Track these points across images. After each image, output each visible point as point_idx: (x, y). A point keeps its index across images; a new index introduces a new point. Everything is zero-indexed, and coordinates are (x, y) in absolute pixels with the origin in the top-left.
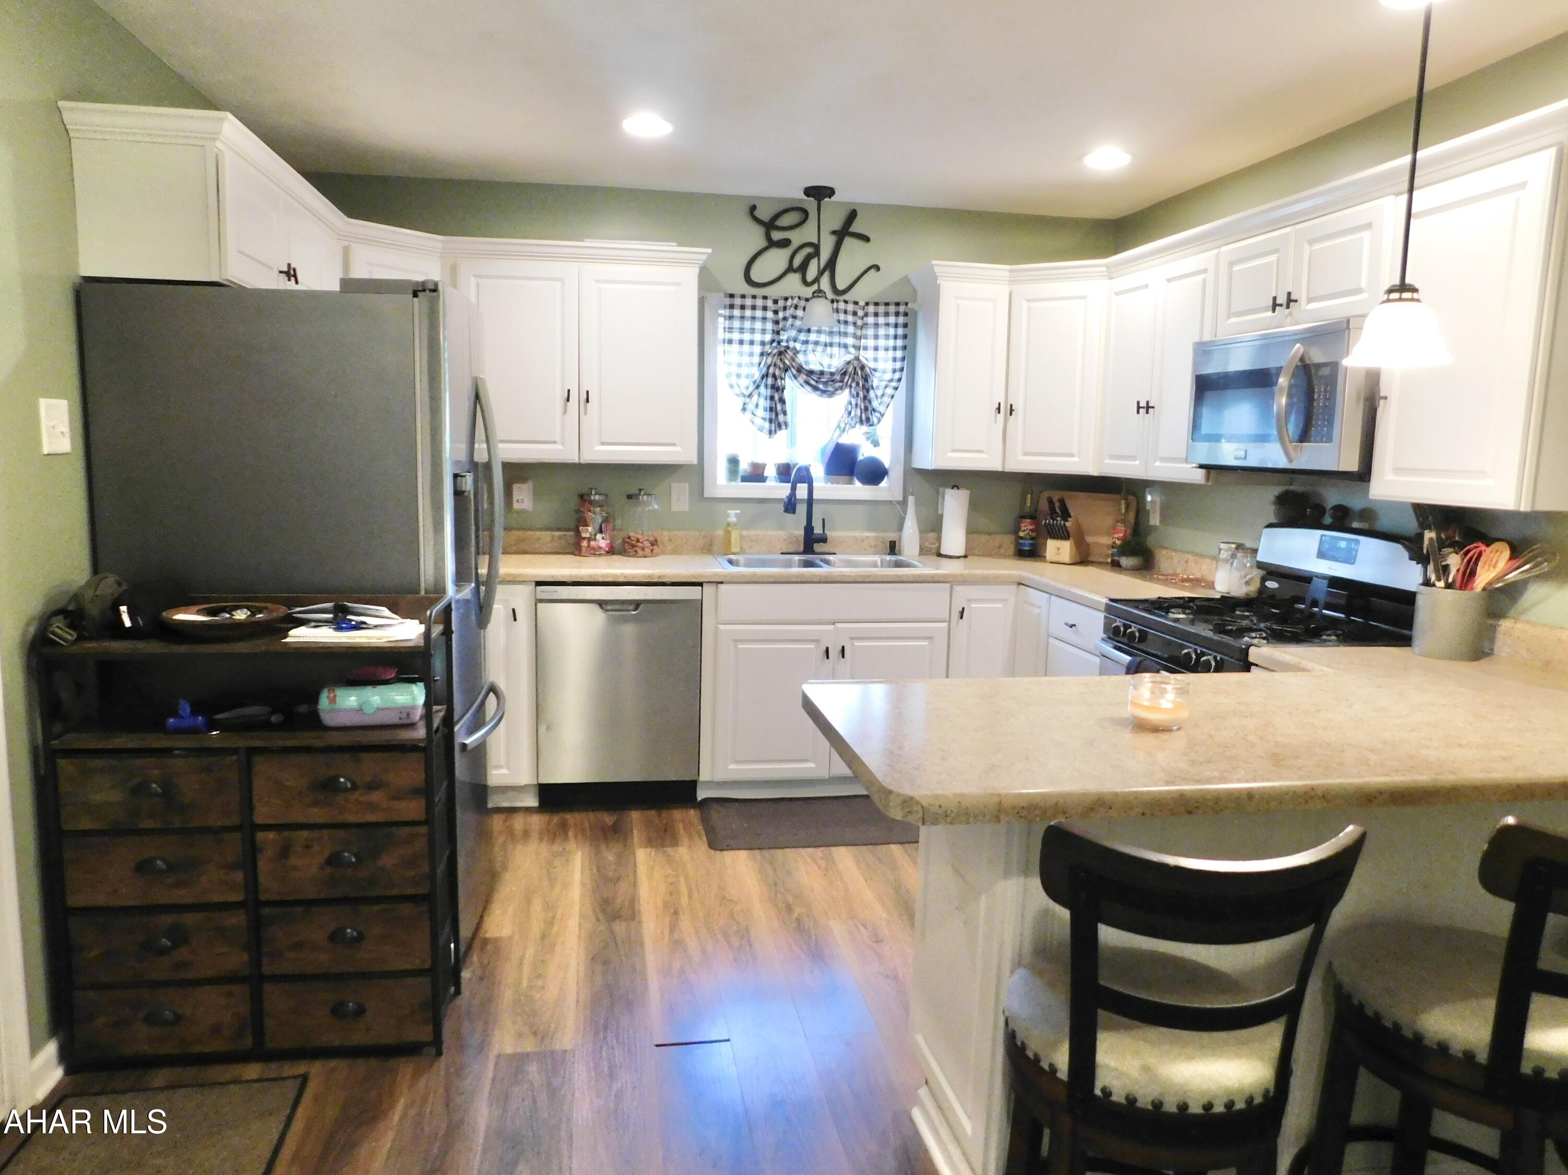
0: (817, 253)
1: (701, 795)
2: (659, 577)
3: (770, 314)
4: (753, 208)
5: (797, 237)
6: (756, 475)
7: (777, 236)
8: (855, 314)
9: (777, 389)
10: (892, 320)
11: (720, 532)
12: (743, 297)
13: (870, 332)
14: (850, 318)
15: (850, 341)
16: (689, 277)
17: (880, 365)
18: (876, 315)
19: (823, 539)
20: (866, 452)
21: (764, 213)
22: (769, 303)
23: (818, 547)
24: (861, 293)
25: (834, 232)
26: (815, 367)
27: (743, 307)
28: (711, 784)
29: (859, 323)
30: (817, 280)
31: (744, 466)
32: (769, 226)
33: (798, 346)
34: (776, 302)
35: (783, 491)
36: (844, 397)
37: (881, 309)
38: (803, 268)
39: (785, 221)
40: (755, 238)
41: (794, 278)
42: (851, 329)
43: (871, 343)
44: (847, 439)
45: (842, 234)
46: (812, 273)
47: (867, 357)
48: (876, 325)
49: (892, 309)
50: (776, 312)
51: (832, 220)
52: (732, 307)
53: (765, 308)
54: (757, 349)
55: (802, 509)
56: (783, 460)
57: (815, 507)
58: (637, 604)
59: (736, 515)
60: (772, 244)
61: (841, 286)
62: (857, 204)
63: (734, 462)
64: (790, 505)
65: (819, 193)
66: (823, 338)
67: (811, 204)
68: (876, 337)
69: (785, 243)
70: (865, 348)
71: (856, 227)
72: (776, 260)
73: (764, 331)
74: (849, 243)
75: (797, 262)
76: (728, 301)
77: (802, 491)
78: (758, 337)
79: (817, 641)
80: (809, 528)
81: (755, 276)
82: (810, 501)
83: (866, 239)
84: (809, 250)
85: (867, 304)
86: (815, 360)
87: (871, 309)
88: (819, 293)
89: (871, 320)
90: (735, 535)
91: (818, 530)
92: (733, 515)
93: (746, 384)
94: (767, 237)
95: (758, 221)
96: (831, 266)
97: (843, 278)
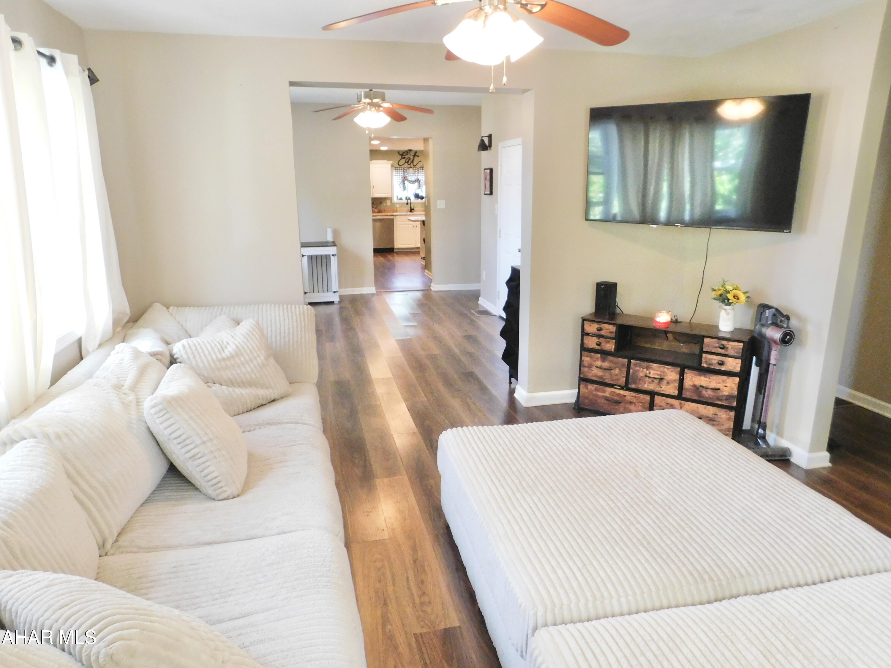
0: (410, 159)
1: (395, 251)
4: (399, 152)
5: (407, 157)
6: (401, 199)
7: (403, 157)
9: (404, 184)
11: (395, 209)
12: (398, 168)
13: (420, 173)
14: (416, 171)
15: (416, 175)
16: (390, 166)
17: (422, 179)
19: (413, 209)
20: (420, 195)
21: (401, 153)
23: (412, 211)
24: (418, 166)
25: (413, 155)
26: (410, 180)
27: (398, 170)
28: (397, 249)
29: (418, 171)
30: (410, 164)
31: (399, 197)
32: (402, 155)
33: (407, 176)
34: (403, 168)
35: (406, 201)
36: (416, 184)
38: (408, 162)
39: (405, 154)
40: (400, 157)
41: (406, 164)
42: (416, 173)
43: (420, 175)
44: (417, 192)
46: (409, 163)
47: (420, 178)
49: (423, 168)
50: (403, 170)
51: (412, 153)
52: (396, 170)
54: (401, 177)
55: (409, 204)
56: (406, 196)
58: (384, 219)
60: (402, 158)
62: (417, 151)
63: (397, 196)
64: (407, 204)
65: (410, 151)
66: (412, 174)
67: (409, 152)
69: (404, 158)
71: (417, 154)
72: (403, 161)
73: (402, 173)
74: (416, 158)
75: (407, 161)
77: (409, 201)
79: (412, 225)
80: (411, 208)
81: (400, 164)
82: (411, 203)
83: (418, 156)
86: (410, 178)
87: (420, 169)
88: (411, 167)
89: (420, 171)
90: (398, 209)
91: (412, 208)
92: (398, 206)
93: (399, 183)
94: (402, 157)
95: (400, 154)
96: (413, 161)
97: (415, 164)
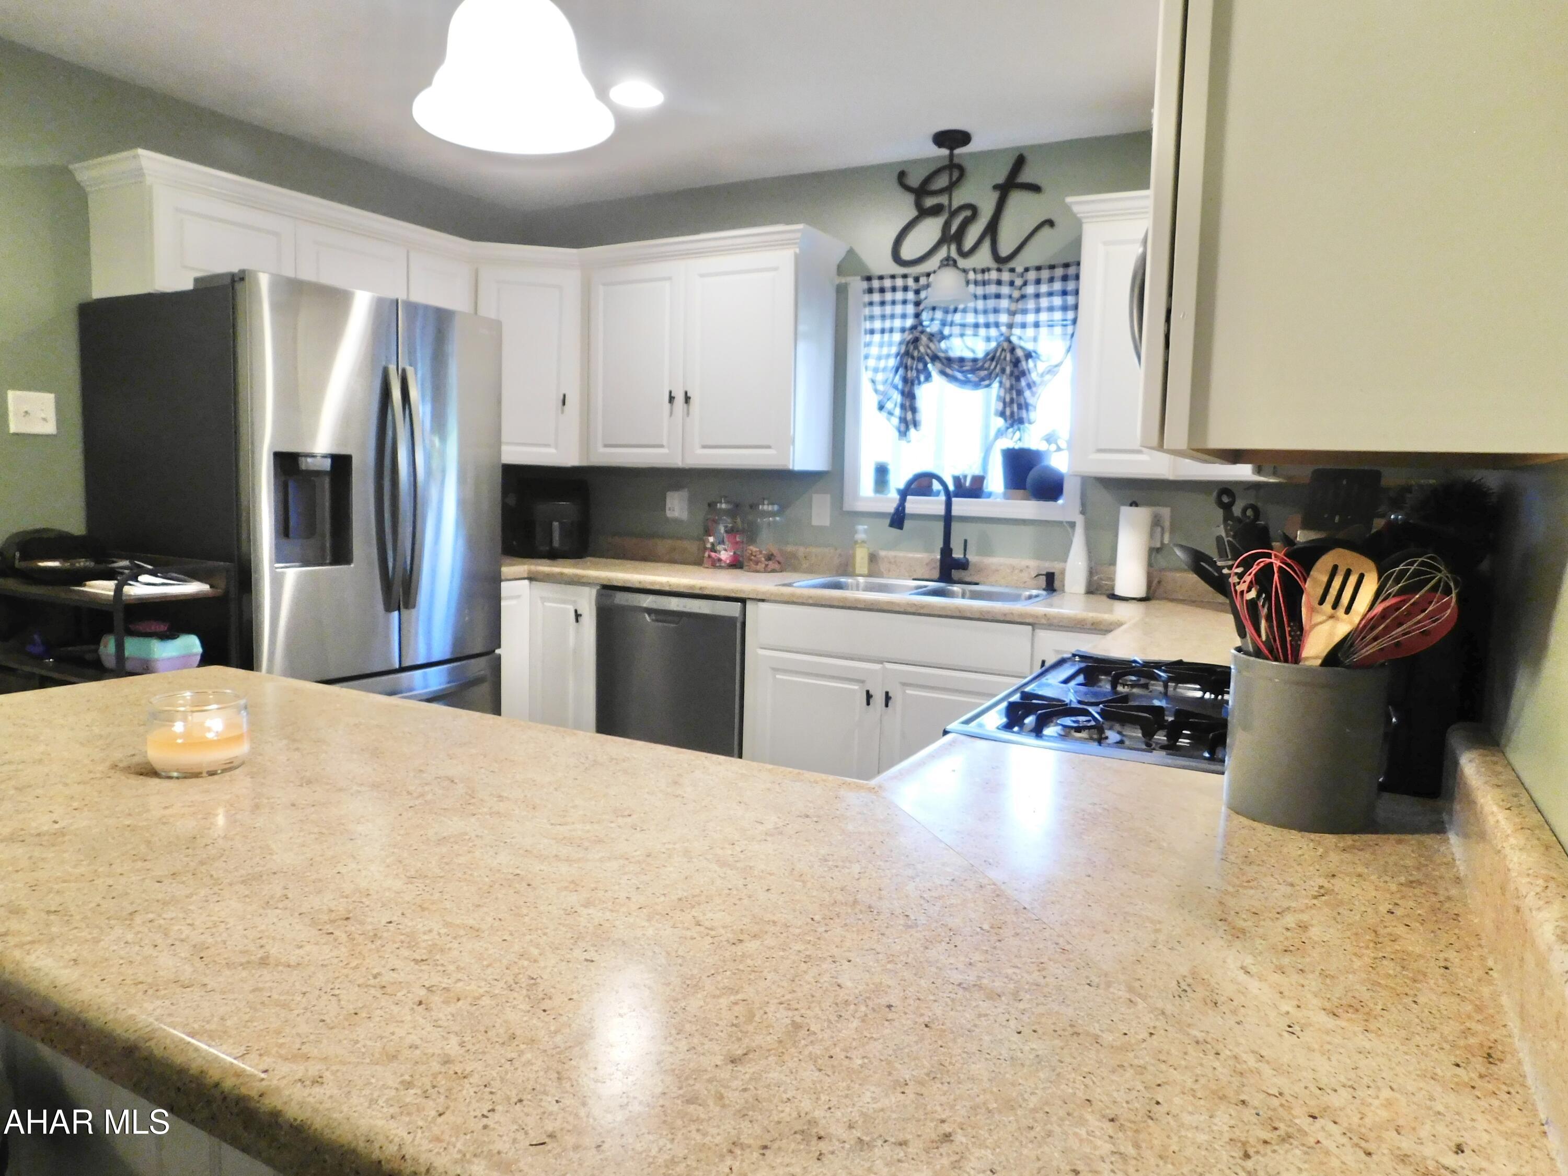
0: (975, 216)
2: (701, 588)
3: (911, 296)
4: (902, 176)
7: (929, 202)
8: (1012, 283)
9: (915, 382)
10: (1057, 286)
12: (893, 277)
13: (1031, 304)
14: (1005, 290)
15: (1003, 318)
17: (1042, 347)
18: (1038, 282)
19: (965, 565)
21: (915, 180)
22: (910, 282)
24: (1030, 256)
25: (996, 187)
26: (957, 353)
27: (882, 290)
29: (1016, 294)
30: (975, 249)
32: (920, 192)
34: (917, 280)
36: (994, 391)
37: (1045, 274)
38: (960, 235)
39: (938, 183)
40: (905, 208)
42: (1004, 303)
43: (1030, 318)
45: (1005, 189)
46: (968, 240)
47: (1023, 339)
48: (1037, 296)
49: (1059, 272)
50: (917, 292)
52: (870, 291)
53: (905, 289)
54: (897, 337)
56: (958, 470)
57: (955, 526)
58: (680, 616)
59: (866, 531)
60: (924, 213)
61: (1004, 251)
62: (1025, 147)
63: (883, 472)
64: (897, 520)
66: (970, 318)
68: (1038, 310)
69: (936, 211)
70: (1024, 326)
71: (1026, 176)
72: (930, 230)
73: (904, 316)
74: (1017, 199)
75: (953, 229)
76: (865, 285)
78: (898, 323)
79: (863, 682)
80: (946, 550)
81: (904, 252)
82: (948, 518)
83: (1035, 188)
84: (968, 213)
85: (1027, 270)
86: (961, 345)
87: (1032, 275)
89: (1030, 290)
90: (861, 554)
92: (861, 530)
93: (881, 381)
94: (918, 205)
95: (907, 188)
96: (992, 229)
97: (1007, 243)
